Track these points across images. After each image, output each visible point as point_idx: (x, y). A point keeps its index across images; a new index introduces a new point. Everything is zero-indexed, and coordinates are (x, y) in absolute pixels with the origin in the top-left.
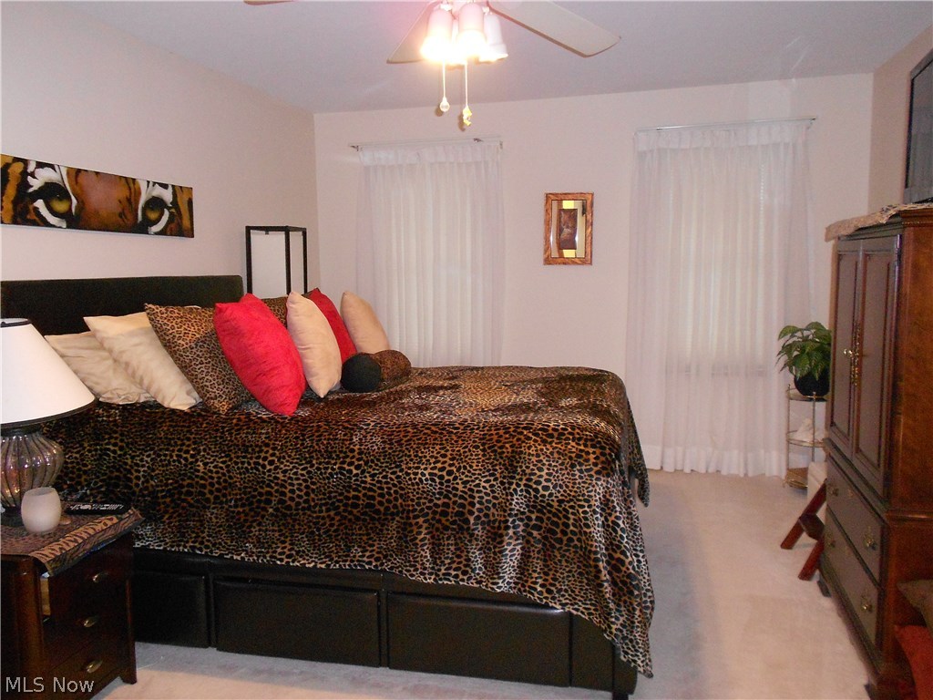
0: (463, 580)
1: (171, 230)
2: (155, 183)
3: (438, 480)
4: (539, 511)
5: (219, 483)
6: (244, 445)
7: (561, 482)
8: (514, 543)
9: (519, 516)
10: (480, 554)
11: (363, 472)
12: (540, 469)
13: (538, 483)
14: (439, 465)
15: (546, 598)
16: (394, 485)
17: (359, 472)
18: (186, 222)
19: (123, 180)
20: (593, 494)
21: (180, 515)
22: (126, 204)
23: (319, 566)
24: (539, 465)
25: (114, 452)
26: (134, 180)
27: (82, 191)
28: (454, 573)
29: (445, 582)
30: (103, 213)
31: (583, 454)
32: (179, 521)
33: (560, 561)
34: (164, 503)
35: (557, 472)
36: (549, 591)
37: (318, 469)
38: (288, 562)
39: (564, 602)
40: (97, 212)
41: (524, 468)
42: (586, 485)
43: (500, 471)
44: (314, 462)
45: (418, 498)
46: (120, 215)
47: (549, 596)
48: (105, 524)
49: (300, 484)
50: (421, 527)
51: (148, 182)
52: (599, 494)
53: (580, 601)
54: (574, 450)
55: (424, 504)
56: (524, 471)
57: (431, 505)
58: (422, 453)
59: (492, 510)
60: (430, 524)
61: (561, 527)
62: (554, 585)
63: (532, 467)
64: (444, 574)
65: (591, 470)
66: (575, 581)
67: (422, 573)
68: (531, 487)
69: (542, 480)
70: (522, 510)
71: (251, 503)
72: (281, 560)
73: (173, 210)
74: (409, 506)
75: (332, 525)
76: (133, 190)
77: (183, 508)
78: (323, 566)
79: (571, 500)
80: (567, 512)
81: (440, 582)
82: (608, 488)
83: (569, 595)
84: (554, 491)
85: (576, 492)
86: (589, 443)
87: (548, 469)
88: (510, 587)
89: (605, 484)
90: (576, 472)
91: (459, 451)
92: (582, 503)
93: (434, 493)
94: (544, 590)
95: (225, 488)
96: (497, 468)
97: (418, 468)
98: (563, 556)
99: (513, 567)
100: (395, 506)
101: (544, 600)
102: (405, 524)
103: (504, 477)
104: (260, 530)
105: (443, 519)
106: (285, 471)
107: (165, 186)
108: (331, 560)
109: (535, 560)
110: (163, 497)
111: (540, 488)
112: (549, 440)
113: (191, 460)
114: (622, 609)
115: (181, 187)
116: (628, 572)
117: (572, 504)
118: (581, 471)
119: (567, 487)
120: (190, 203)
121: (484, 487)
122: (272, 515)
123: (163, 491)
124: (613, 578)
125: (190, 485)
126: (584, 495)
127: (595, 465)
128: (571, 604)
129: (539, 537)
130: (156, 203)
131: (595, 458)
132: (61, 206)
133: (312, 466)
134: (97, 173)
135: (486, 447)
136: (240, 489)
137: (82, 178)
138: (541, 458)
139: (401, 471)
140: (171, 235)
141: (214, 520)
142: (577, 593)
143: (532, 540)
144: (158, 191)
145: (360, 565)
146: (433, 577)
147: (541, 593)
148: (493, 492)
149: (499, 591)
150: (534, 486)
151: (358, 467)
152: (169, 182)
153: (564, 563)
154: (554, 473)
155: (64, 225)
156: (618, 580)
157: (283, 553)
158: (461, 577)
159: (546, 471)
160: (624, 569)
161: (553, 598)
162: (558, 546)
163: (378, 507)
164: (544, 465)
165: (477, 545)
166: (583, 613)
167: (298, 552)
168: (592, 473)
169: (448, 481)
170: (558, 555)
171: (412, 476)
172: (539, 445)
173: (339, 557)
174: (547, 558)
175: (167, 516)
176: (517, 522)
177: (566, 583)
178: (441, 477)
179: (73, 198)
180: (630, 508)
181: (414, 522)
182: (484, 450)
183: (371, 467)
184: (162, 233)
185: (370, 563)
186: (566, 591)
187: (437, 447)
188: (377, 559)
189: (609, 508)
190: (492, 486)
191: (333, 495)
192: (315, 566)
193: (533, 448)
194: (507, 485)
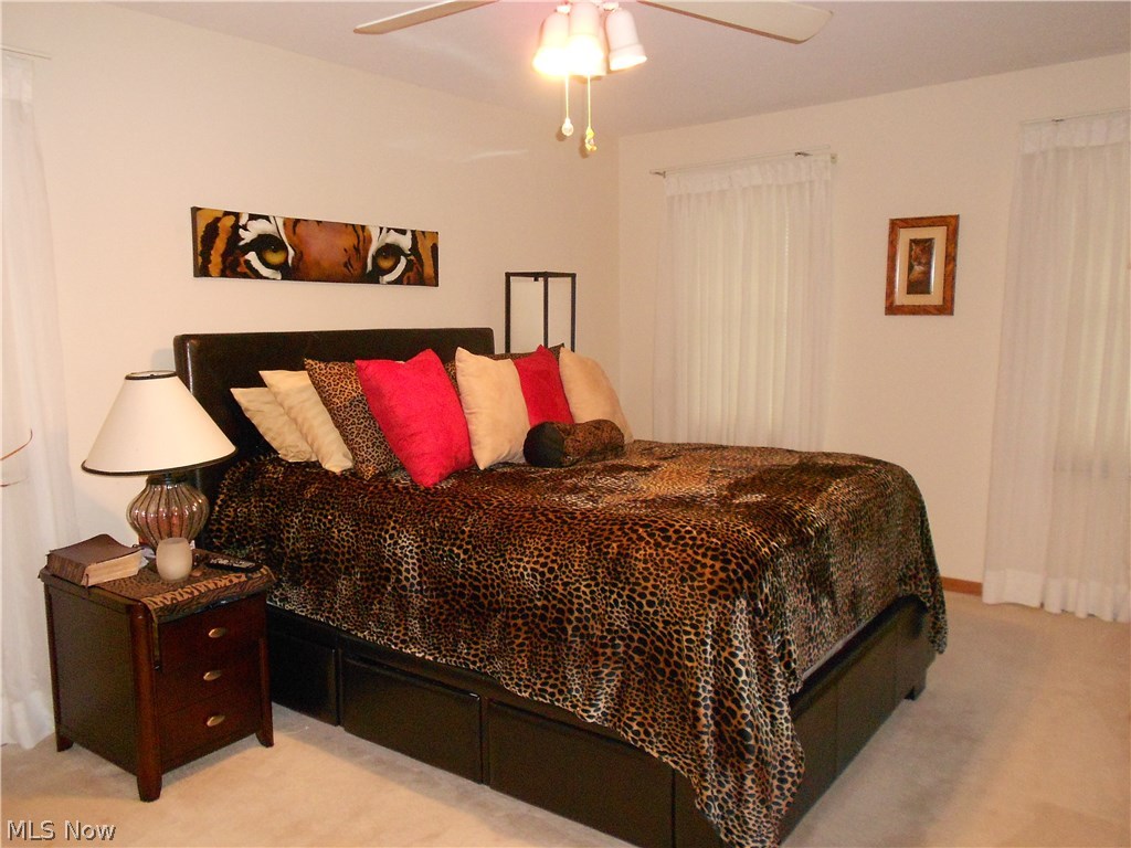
0: (558, 700)
1: (409, 278)
2: (389, 230)
3: (539, 577)
4: (643, 631)
5: (349, 553)
6: (371, 515)
7: (667, 598)
8: (613, 666)
9: (620, 634)
10: (577, 673)
11: (470, 558)
12: (646, 579)
13: (642, 596)
14: (542, 560)
15: (643, 741)
16: (497, 577)
17: (466, 557)
18: (428, 270)
19: (351, 228)
20: (703, 619)
21: (318, 582)
22: (353, 252)
23: (427, 657)
24: (646, 573)
25: (272, 510)
26: (363, 227)
27: (301, 241)
28: (550, 690)
29: (541, 699)
30: (325, 264)
31: (698, 566)
32: (318, 588)
33: (661, 698)
34: (306, 567)
35: (664, 585)
36: (647, 733)
37: (431, 549)
38: (401, 648)
39: (662, 749)
40: (318, 264)
41: (628, 575)
42: (696, 607)
43: (602, 575)
44: (428, 540)
45: (519, 596)
46: (345, 265)
47: (647, 739)
48: (231, 581)
49: (414, 564)
50: (519, 629)
51: (381, 229)
52: (711, 620)
53: (679, 752)
54: (689, 559)
55: (525, 603)
56: (627, 579)
57: (532, 605)
58: (527, 542)
59: (592, 622)
60: (530, 628)
61: (665, 655)
62: (652, 726)
63: (637, 575)
64: (539, 689)
65: (704, 587)
66: (677, 726)
67: (517, 685)
68: (634, 599)
69: (647, 592)
70: (623, 626)
71: (374, 579)
72: (396, 645)
73: (412, 257)
74: (508, 603)
75: (441, 614)
76: (361, 238)
77: (321, 575)
78: (431, 658)
79: (677, 623)
80: (672, 637)
81: (535, 698)
82: (724, 614)
83: (669, 743)
84: (659, 609)
85: (682, 613)
86: (710, 553)
87: (655, 580)
88: (606, 720)
89: (720, 609)
90: (687, 589)
91: (564, 545)
92: (688, 629)
93: (534, 592)
94: (642, 730)
95: (353, 559)
96: (600, 571)
97: (521, 560)
98: (665, 692)
99: (611, 695)
100: (497, 602)
101: (640, 743)
102: (505, 623)
103: (606, 584)
104: (380, 609)
105: (542, 625)
106: (402, 548)
107: (403, 232)
108: (440, 653)
109: (634, 692)
110: (306, 561)
111: (644, 602)
112: (664, 543)
113: (328, 525)
114: (729, 773)
115: (423, 232)
116: (740, 727)
117: (677, 627)
118: (691, 588)
119: (674, 605)
120: (435, 249)
121: (584, 593)
122: (389, 594)
123: (305, 555)
124: (720, 731)
125: (327, 552)
126: (691, 619)
127: (711, 581)
128: (670, 755)
129: (641, 663)
130: (391, 251)
131: (711, 574)
132: (275, 258)
133: (426, 544)
134: (319, 222)
135: (592, 544)
136: (365, 562)
137: (300, 229)
138: (649, 565)
139: (504, 561)
140: (408, 284)
141: (344, 592)
142: (677, 741)
143: (633, 666)
144: (393, 238)
145: (465, 663)
146: (530, 690)
147: (637, 733)
148: (593, 599)
149: (590, 721)
150: (638, 599)
151: (466, 552)
152: (409, 227)
153: (665, 701)
154: (661, 586)
155: (279, 277)
156: (727, 735)
157: (397, 638)
158: (557, 696)
159: (652, 582)
160: (734, 722)
161: (651, 743)
162: (660, 678)
163: (482, 600)
164: (651, 574)
165: (575, 661)
166: (682, 768)
167: (411, 638)
168: (706, 592)
169: (549, 580)
170: (660, 690)
171: (514, 569)
172: (650, 548)
173: (447, 651)
174: (648, 691)
175: (307, 582)
176: (617, 641)
177: (667, 726)
178: (542, 574)
179: (290, 249)
180: (763, 644)
181: (512, 622)
182: (589, 548)
183: (478, 553)
184: (398, 281)
185: (474, 663)
186: (665, 736)
187: (544, 538)
188: (481, 660)
189: (722, 640)
190: (592, 592)
191: (443, 579)
192: (424, 657)
193: (642, 552)
194: (608, 594)
